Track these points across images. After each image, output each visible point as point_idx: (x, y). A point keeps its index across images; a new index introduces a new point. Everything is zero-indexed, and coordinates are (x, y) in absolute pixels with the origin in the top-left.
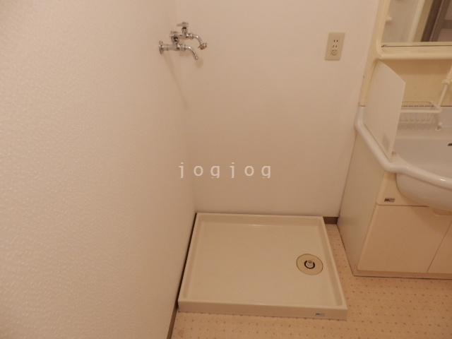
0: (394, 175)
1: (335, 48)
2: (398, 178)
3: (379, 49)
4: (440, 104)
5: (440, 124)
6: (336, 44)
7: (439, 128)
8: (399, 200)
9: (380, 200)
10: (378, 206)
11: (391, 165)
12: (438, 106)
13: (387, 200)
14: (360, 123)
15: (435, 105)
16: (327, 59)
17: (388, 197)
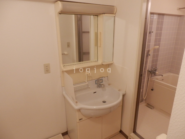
0: (79, 110)
1: (47, 69)
2: (81, 111)
3: (62, 67)
4: (87, 81)
5: (89, 87)
6: (47, 67)
7: (89, 88)
8: (84, 118)
9: (78, 121)
10: (78, 123)
11: (77, 107)
12: (87, 82)
13: (80, 120)
14: (64, 93)
15: (86, 81)
16: (45, 73)
17: (80, 118)
